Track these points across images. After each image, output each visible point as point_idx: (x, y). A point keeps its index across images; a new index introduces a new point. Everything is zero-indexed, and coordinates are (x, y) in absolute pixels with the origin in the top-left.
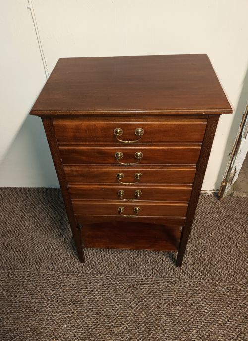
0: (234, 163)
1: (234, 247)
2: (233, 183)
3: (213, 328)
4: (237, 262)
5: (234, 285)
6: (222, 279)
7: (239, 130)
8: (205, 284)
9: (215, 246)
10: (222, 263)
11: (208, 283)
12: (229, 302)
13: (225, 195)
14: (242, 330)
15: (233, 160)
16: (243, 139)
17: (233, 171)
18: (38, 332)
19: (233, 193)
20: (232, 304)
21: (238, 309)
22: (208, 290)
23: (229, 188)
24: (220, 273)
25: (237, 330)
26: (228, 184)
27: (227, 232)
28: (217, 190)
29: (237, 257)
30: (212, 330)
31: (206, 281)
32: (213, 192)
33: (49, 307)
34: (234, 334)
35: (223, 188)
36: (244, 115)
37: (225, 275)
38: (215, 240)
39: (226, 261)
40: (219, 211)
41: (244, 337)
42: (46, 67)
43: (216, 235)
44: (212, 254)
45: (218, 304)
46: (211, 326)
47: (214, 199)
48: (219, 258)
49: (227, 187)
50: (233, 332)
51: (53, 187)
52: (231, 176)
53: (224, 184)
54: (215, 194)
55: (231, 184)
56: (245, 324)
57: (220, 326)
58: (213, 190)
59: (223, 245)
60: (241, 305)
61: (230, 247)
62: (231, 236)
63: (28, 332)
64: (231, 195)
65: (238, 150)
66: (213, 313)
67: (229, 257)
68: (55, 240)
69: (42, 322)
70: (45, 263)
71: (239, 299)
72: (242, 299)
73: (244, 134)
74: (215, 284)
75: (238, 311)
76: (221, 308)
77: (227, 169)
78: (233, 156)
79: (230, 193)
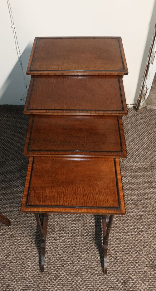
0: (145, 83)
1: (145, 142)
2: (146, 98)
3: (128, 191)
4: (147, 151)
5: (144, 166)
6: (135, 163)
7: (148, 59)
8: (124, 166)
9: (132, 142)
10: (136, 153)
11: (126, 165)
12: (139, 176)
13: (141, 107)
14: (147, 192)
15: (145, 80)
16: (150, 65)
17: (145, 89)
18: (11, 198)
19: (147, 106)
20: (141, 177)
21: (145, 180)
22: (125, 169)
23: (144, 102)
24: (134, 159)
25: (144, 192)
26: (142, 99)
27: (141, 133)
28: (136, 104)
29: (147, 148)
30: (127, 192)
31: (125, 164)
32: (133, 105)
33: (18, 183)
34: (141, 194)
35: (139, 102)
36: (150, 48)
37: (138, 160)
38: (132, 138)
39: (139, 152)
40: (136, 119)
41: (147, 196)
42: (11, 14)
43: (134, 135)
44: (130, 147)
45: (132, 177)
46: (127, 190)
47: (133, 111)
48: (135, 150)
49: (142, 101)
50: (141, 193)
51: (14, 104)
52: (144, 92)
53: (139, 99)
54: (134, 107)
55: (145, 99)
56: (149, 188)
57: (132, 190)
58: (133, 104)
59: (138, 141)
60: (147, 177)
61: (143, 142)
62: (144, 135)
63: (4, 198)
64: (145, 107)
65: (148, 73)
66: (129, 183)
67: (142, 148)
68: (18, 141)
69: (13, 192)
70: (12, 156)
71: (146, 174)
72: (148, 174)
73: (151, 62)
74: (131, 166)
75: (145, 181)
76: (134, 180)
77: (141, 88)
78: (145, 78)
79: (145, 106)
